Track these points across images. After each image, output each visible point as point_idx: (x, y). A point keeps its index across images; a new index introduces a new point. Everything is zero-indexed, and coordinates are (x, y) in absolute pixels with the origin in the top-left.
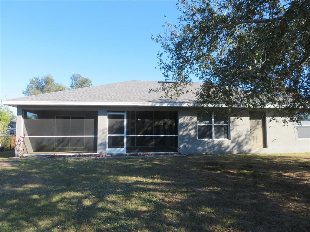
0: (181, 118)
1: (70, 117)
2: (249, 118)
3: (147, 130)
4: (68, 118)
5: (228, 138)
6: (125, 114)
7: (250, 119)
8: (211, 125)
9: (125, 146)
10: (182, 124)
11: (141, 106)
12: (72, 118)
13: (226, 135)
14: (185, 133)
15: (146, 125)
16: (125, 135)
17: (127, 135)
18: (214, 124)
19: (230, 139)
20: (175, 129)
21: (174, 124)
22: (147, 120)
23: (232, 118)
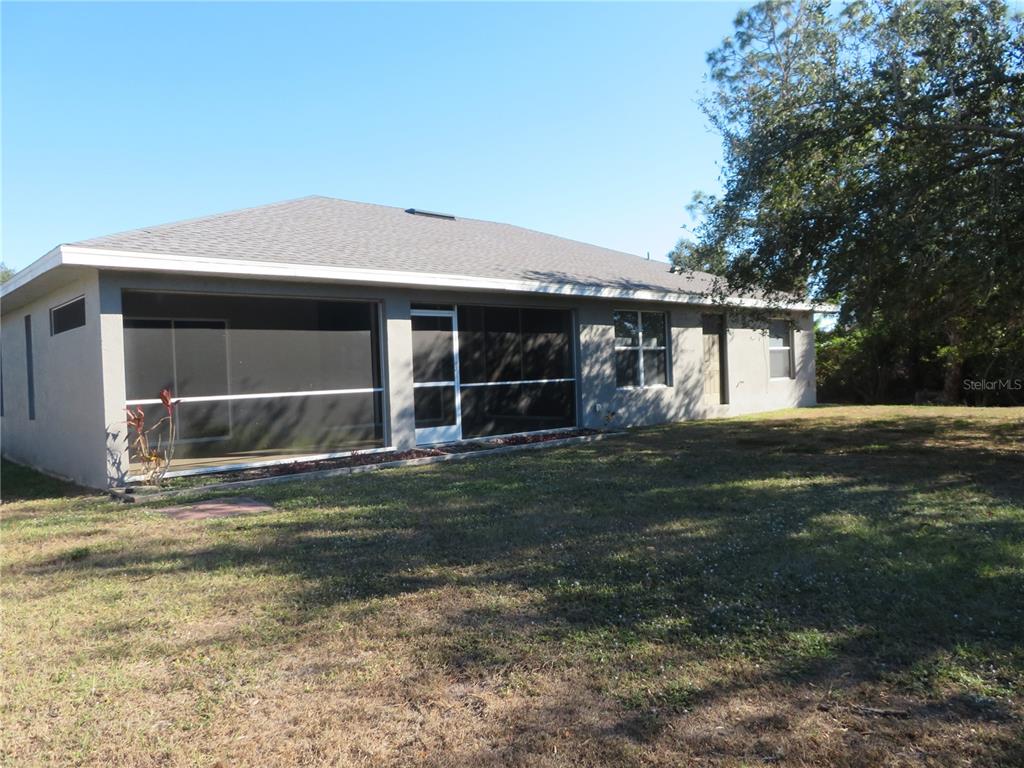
0: (584, 328)
1: (173, 324)
2: (700, 330)
3: (509, 364)
4: (166, 325)
5: (666, 383)
6: (453, 315)
7: (704, 333)
8: (635, 348)
9: (459, 420)
10: (587, 345)
11: (493, 290)
12: (179, 325)
13: (662, 376)
14: (595, 371)
15: (507, 349)
16: (456, 383)
17: (461, 383)
18: (642, 346)
19: (671, 385)
20: (567, 360)
21: (567, 347)
22: (508, 334)
23: (674, 330)
